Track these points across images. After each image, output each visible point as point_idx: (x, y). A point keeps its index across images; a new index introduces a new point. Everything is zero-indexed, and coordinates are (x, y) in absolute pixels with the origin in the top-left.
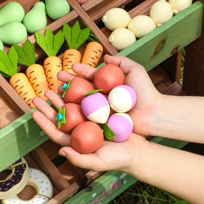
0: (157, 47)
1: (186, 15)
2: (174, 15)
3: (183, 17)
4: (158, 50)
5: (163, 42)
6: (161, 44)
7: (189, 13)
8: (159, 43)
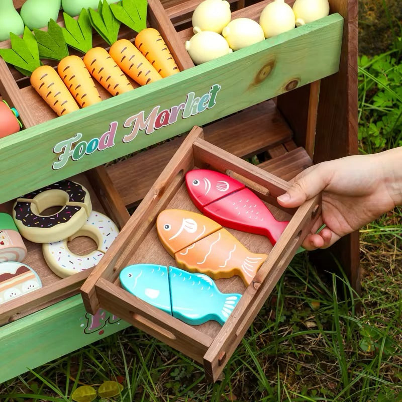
0: (260, 72)
1: (313, 29)
2: (296, 27)
3: (307, 32)
4: (262, 76)
5: (272, 65)
6: (268, 68)
7: (318, 27)
8: (263, 67)
